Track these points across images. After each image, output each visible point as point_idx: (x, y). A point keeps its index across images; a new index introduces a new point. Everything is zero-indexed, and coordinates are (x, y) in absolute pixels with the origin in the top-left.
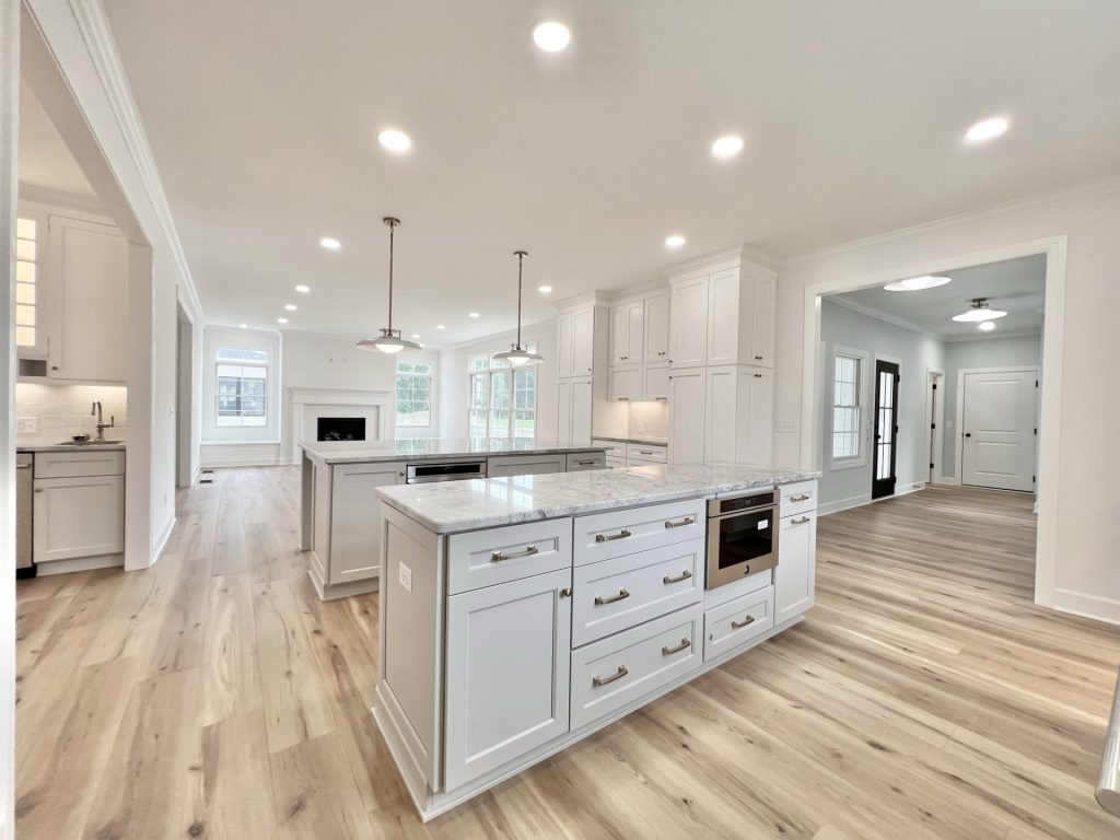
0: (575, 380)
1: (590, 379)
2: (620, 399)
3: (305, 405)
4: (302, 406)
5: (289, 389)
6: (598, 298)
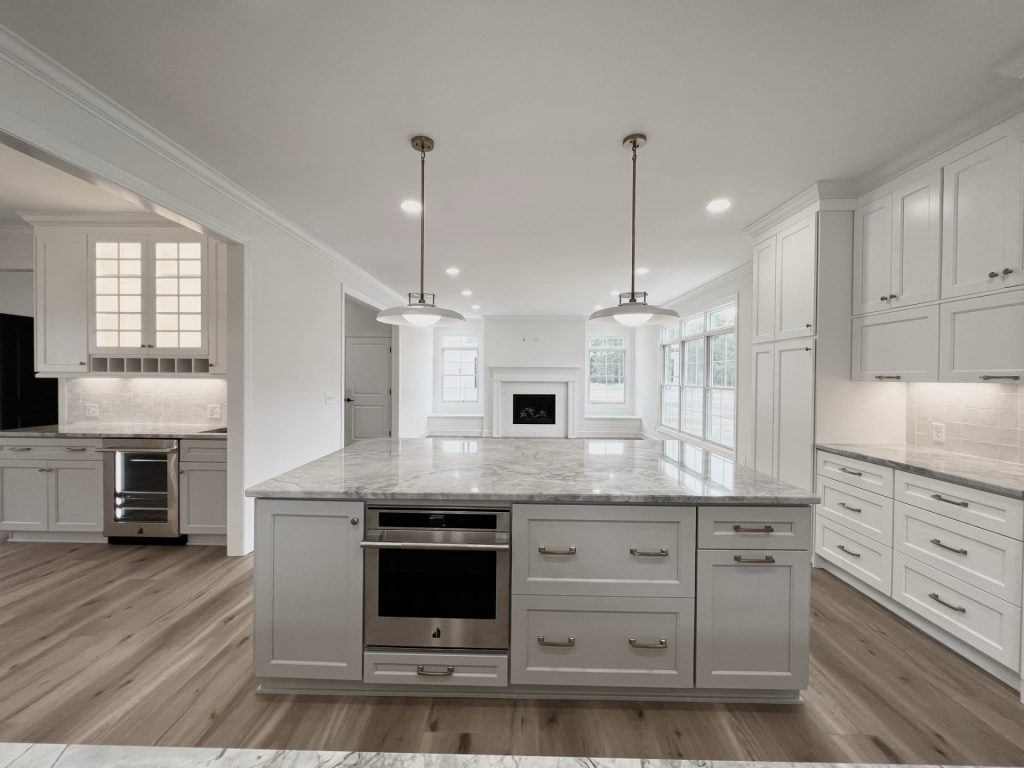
0: (780, 346)
1: (810, 344)
2: (880, 378)
3: (502, 382)
4: (500, 384)
5: (490, 368)
6: (823, 197)
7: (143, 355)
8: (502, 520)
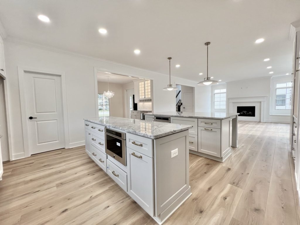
3: (233, 103)
7: (144, 99)
8: (169, 119)
